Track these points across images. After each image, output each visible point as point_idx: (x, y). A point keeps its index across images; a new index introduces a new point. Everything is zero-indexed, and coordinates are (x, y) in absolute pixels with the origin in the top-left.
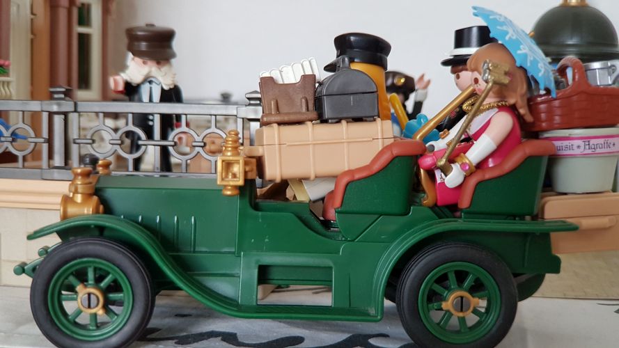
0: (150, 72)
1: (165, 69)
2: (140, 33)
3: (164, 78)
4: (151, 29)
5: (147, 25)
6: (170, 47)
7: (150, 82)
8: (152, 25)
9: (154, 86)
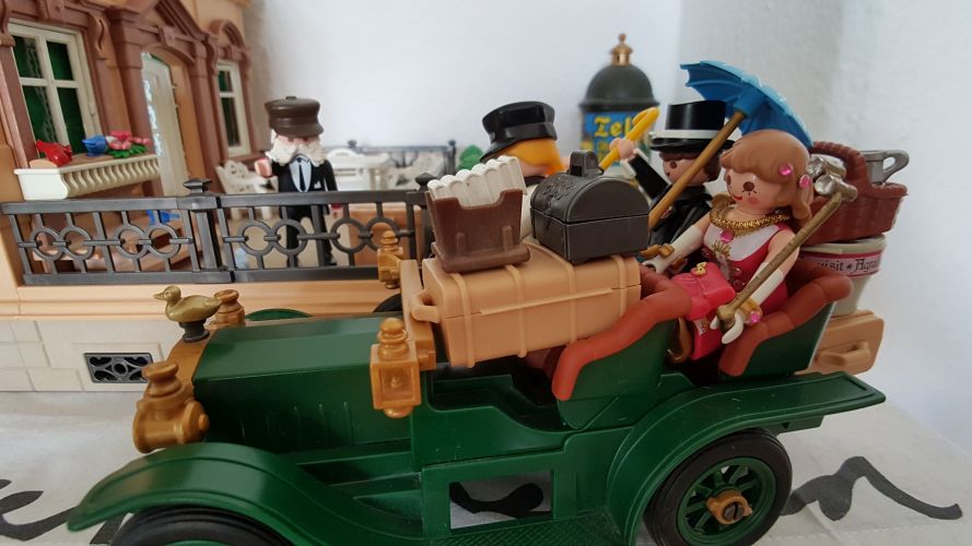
0: (297, 150)
1: (312, 145)
2: (280, 108)
3: (313, 155)
4: (294, 102)
5: (287, 98)
6: (316, 121)
7: (299, 160)
8: (294, 98)
9: (303, 164)
